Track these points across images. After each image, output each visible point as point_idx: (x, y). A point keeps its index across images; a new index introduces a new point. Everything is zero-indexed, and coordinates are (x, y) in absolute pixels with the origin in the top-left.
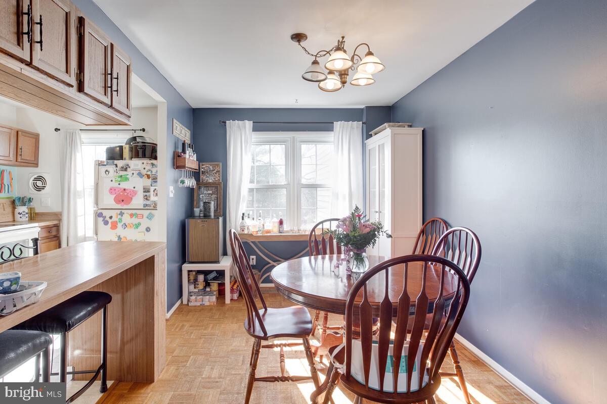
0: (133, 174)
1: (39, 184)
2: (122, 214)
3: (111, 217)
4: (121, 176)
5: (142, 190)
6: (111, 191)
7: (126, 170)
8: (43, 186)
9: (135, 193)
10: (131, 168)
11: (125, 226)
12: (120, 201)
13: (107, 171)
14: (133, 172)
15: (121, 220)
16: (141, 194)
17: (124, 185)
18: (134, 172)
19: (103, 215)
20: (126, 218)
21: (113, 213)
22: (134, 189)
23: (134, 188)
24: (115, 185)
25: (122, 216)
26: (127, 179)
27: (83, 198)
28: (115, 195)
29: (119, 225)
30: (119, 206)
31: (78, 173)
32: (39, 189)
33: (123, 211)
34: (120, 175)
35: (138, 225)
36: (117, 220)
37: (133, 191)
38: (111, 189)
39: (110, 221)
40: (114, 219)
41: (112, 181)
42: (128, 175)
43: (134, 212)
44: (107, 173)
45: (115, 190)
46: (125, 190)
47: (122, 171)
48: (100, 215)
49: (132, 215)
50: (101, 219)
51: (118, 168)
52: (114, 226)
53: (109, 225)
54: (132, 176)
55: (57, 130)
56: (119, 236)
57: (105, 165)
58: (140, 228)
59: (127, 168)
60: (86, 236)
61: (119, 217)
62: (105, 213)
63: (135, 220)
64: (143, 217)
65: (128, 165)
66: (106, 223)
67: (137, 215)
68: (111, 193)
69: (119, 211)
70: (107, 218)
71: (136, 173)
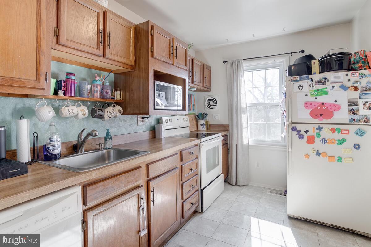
0: (333, 87)
1: (212, 103)
2: (320, 129)
3: (307, 132)
4: (318, 90)
5: (347, 104)
6: (307, 105)
7: (324, 83)
8: (215, 105)
9: (338, 108)
10: (331, 81)
11: (325, 141)
12: (317, 116)
13: (300, 86)
14: (333, 85)
15: (318, 135)
16: (345, 108)
17: (321, 99)
18: (335, 85)
19: (298, 129)
20: (326, 133)
21: (310, 128)
22: (335, 103)
23: (336, 101)
24: (311, 99)
25: (320, 130)
26: (325, 93)
27: (246, 114)
28: (311, 110)
29: (317, 140)
30: (317, 121)
31: (242, 94)
32: (211, 107)
33: (321, 126)
34: (316, 89)
35: (341, 142)
36: (315, 134)
37: (334, 105)
38: (307, 104)
39: (306, 135)
40: (310, 133)
41: (306, 95)
42: (326, 88)
43: (335, 127)
44: (301, 88)
45: (311, 104)
46: (323, 104)
47: (318, 84)
48: (294, 129)
49: (333, 131)
50: (296, 132)
51: (314, 83)
52: (311, 140)
53: (305, 139)
54: (331, 90)
55: (224, 62)
56: (318, 151)
57: (298, 81)
58: (345, 145)
59: (325, 82)
60: (249, 144)
61: (318, 131)
62: (299, 127)
63: (338, 136)
64: (349, 132)
65: (326, 78)
66: (301, 137)
67: (341, 131)
68: (306, 107)
69: (316, 126)
70: (303, 132)
71: (337, 86)
